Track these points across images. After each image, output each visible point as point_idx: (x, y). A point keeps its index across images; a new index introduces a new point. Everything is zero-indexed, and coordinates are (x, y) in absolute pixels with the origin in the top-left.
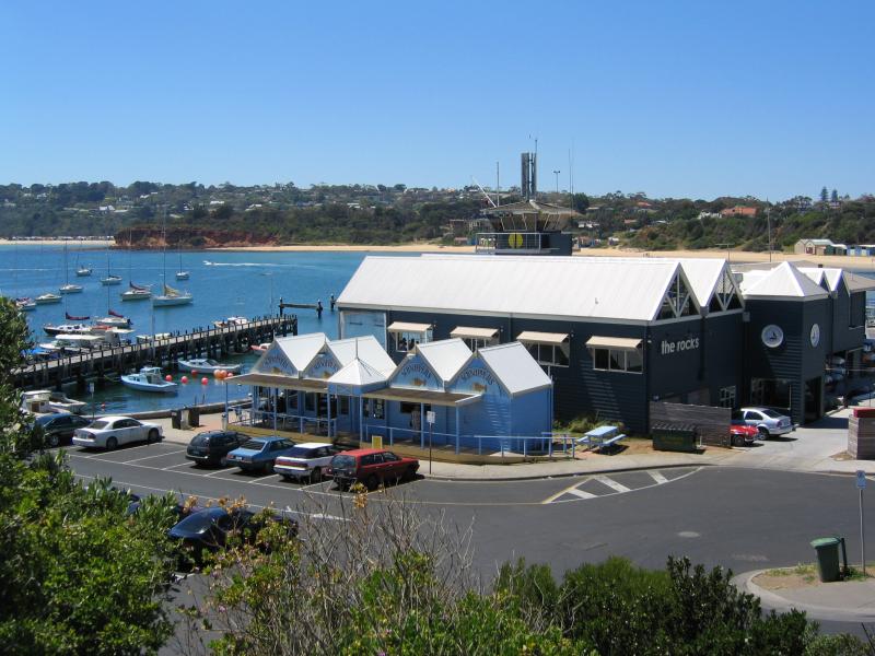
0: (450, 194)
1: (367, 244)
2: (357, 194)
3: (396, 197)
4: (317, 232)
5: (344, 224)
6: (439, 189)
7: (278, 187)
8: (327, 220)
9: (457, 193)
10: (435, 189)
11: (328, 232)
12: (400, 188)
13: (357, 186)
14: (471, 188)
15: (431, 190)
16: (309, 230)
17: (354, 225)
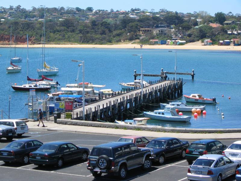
0: (123, 13)
1: (92, 43)
2: (64, 13)
3: (88, 15)
4: (57, 36)
5: (73, 31)
6: (115, 11)
7: (11, 8)
8: (62, 28)
9: (126, 13)
10: (112, 11)
11: (64, 36)
12: (90, 9)
13: (62, 8)
14: (136, 10)
15: (109, 11)
16: (52, 34)
17: (81, 31)
